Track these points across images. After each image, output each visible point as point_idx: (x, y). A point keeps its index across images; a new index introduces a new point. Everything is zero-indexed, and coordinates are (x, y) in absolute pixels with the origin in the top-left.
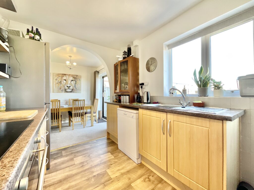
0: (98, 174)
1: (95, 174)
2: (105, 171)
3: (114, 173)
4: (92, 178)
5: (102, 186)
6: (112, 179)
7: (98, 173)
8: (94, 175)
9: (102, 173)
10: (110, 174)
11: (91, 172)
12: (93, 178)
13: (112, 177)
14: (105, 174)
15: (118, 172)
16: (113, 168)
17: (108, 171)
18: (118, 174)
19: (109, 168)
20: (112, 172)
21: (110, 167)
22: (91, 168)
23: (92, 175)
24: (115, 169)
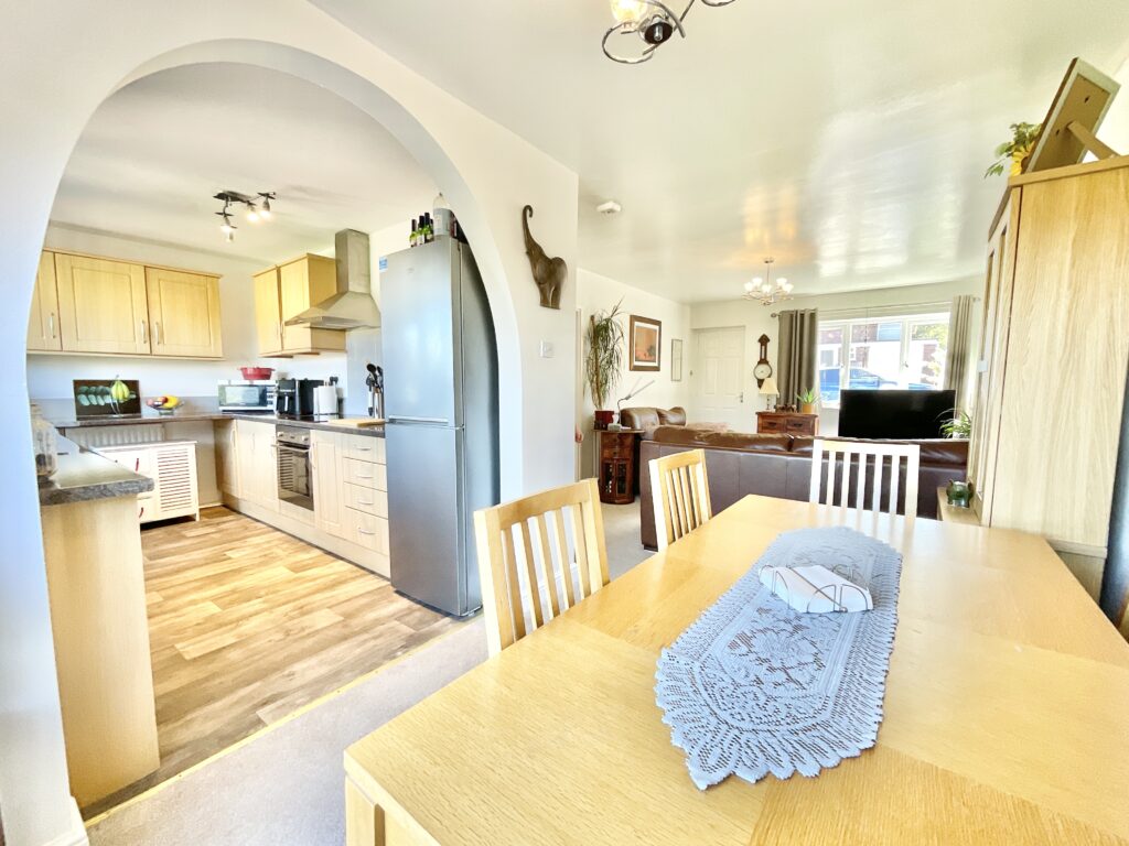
0: (250, 601)
2: (225, 610)
3: (200, 609)
5: (240, 590)
6: (212, 600)
9: (237, 604)
10: (214, 606)
13: (211, 603)
14: (229, 604)
15: (183, 612)
16: (196, 617)
17: (215, 610)
19: (212, 615)
20: (203, 611)
21: (207, 618)
24: (192, 617)
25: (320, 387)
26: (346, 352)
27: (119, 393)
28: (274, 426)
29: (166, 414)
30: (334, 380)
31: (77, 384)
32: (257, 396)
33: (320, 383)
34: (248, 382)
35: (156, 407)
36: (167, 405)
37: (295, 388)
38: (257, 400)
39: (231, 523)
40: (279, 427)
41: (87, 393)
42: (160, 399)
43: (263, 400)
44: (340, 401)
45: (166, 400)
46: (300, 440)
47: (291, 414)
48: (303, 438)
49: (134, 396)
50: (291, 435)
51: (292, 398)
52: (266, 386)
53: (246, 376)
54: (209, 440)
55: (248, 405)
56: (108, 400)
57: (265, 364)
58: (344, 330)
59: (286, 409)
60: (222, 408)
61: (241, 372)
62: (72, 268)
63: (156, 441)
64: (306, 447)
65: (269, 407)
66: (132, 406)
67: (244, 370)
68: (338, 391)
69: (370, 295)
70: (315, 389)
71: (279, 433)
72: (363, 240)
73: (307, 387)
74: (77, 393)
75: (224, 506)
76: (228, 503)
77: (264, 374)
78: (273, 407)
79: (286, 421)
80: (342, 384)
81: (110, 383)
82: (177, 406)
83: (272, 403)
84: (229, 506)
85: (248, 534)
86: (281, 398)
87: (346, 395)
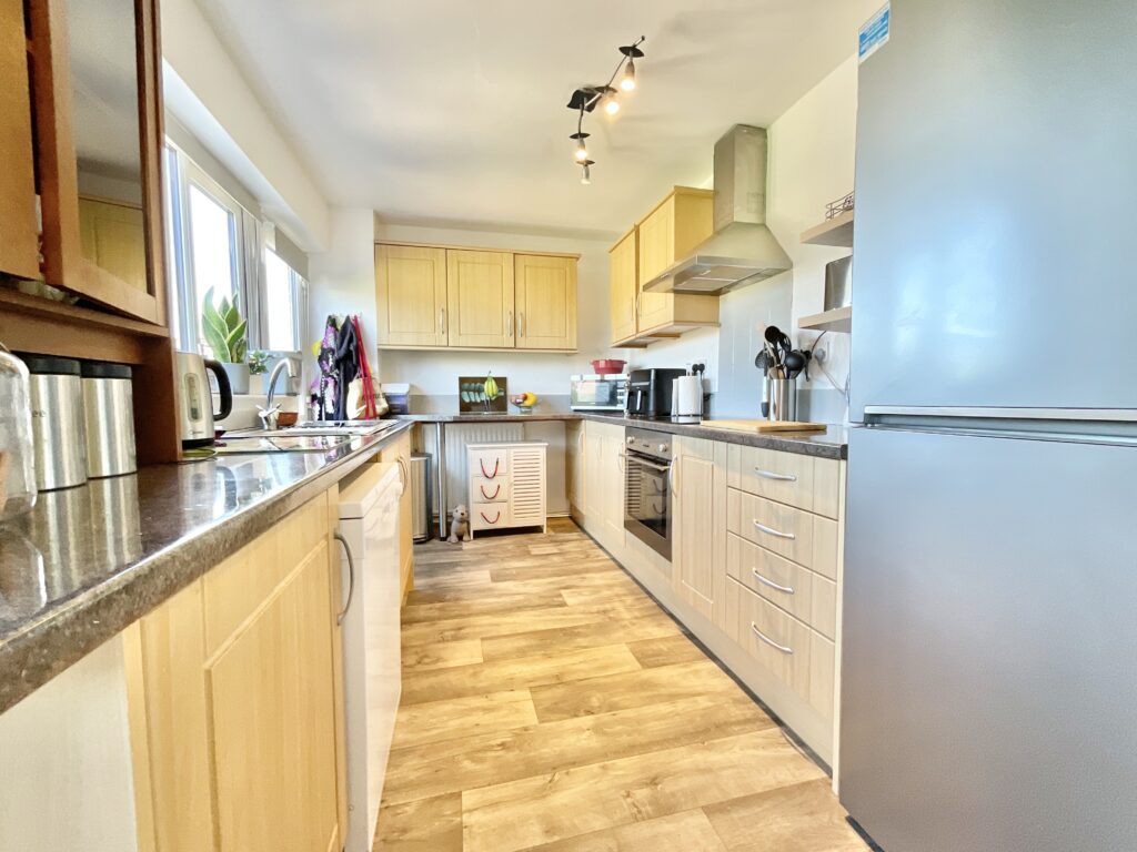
0: (576, 716)
1: (588, 720)
2: (543, 722)
3: (514, 705)
4: (599, 707)
5: (567, 678)
6: (530, 688)
7: (576, 720)
8: (591, 717)
9: (558, 716)
10: (530, 705)
11: (605, 734)
12: (592, 707)
13: (528, 694)
14: (548, 710)
15: (495, 703)
16: (505, 723)
17: (531, 718)
18: (502, 697)
19: (526, 729)
20: (517, 711)
21: (516, 735)
22: (605, 755)
23: (599, 718)
24: (501, 720)
25: (681, 378)
26: (720, 325)
27: (490, 389)
28: (623, 429)
29: (525, 412)
30: (698, 368)
31: (462, 380)
32: (608, 393)
33: (682, 372)
34: (598, 377)
35: (518, 404)
36: (527, 403)
37: (649, 380)
38: (607, 399)
39: (573, 544)
40: (629, 431)
41: (468, 390)
42: (521, 397)
43: (613, 399)
44: (707, 398)
45: (525, 398)
46: (657, 449)
47: (643, 414)
48: (661, 447)
49: (502, 394)
50: (645, 442)
51: (645, 394)
52: (616, 381)
53: (598, 371)
54: (561, 443)
55: (598, 404)
56: (483, 397)
57: (617, 355)
58: (717, 293)
59: (638, 408)
60: (574, 408)
61: (592, 366)
62: (458, 263)
63: (517, 441)
64: (665, 462)
65: (619, 407)
66: (500, 403)
67: (596, 363)
68: (705, 383)
69: (764, 225)
70: (674, 380)
71: (629, 439)
72: (758, 139)
73: (665, 378)
74: (461, 390)
75: (571, 518)
76: (575, 515)
77: (616, 367)
78: (622, 407)
79: (639, 423)
80: (711, 373)
81: (483, 380)
82: (536, 404)
83: (622, 402)
84: (575, 521)
85: (590, 565)
86: (632, 394)
87: (714, 389)
